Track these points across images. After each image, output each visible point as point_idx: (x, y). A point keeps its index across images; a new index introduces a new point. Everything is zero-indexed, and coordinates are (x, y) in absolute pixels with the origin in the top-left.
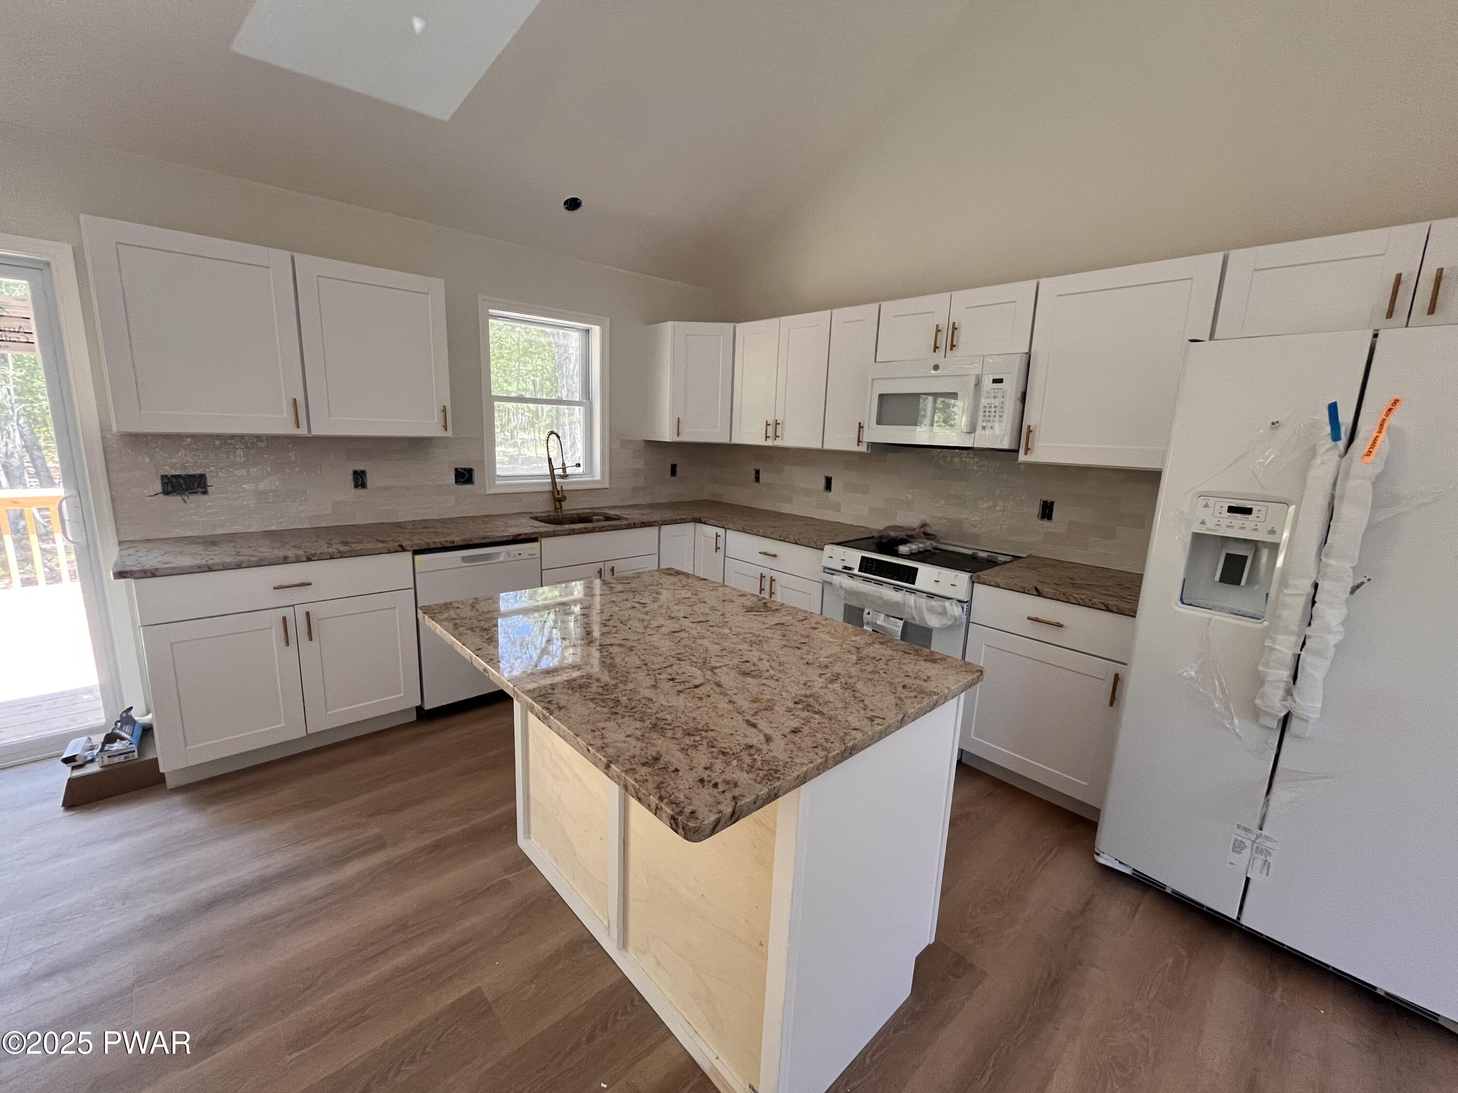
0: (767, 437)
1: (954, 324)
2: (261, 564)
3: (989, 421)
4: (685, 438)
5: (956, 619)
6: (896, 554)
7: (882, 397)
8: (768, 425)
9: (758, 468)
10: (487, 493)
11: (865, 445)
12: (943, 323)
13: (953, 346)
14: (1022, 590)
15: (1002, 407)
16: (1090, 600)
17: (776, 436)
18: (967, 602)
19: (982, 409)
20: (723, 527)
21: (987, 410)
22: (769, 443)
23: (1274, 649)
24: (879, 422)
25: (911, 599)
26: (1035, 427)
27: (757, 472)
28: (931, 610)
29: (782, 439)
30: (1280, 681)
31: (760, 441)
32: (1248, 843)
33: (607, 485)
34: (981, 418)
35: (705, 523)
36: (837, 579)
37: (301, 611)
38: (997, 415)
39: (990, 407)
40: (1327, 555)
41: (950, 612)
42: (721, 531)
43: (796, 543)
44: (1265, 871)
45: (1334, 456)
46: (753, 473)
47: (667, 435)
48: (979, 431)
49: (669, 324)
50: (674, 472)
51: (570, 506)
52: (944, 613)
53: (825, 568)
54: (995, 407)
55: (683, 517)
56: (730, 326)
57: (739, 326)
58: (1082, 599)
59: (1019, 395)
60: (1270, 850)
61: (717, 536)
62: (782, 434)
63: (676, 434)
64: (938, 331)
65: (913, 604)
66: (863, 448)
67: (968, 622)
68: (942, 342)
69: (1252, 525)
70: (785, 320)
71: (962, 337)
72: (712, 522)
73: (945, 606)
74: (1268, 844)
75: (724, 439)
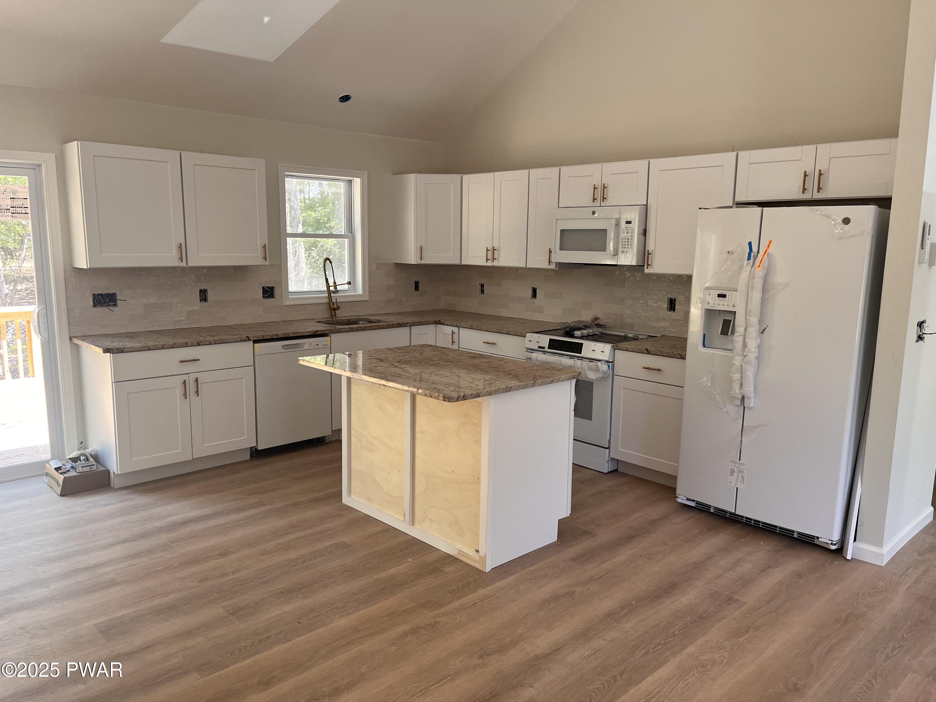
0: (487, 260)
1: (604, 184)
2: (174, 347)
3: (625, 248)
4: (427, 261)
5: (604, 372)
6: (573, 336)
7: (562, 231)
8: (487, 250)
9: (482, 283)
10: (284, 305)
11: (554, 264)
12: (598, 183)
13: (604, 198)
14: (639, 351)
15: (632, 239)
16: (673, 353)
17: (494, 259)
18: (612, 362)
19: (621, 240)
20: (457, 326)
21: (624, 240)
22: (489, 264)
23: (735, 364)
24: (561, 249)
25: (579, 362)
26: (652, 251)
27: (482, 286)
28: (590, 369)
29: (498, 261)
30: (738, 380)
31: (482, 263)
32: (735, 469)
33: (367, 298)
34: (620, 246)
35: (443, 324)
36: (534, 355)
37: (193, 377)
38: (629, 243)
39: (625, 239)
40: (749, 316)
41: (601, 369)
42: (455, 329)
43: (508, 334)
44: (743, 482)
45: (749, 268)
46: (480, 287)
47: (412, 259)
48: (620, 255)
49: (412, 176)
50: (417, 288)
51: (341, 314)
52: (597, 370)
53: (528, 349)
54: (628, 239)
55: (427, 320)
56: (458, 176)
57: (465, 177)
58: (669, 353)
59: (642, 231)
60: (744, 470)
61: (453, 333)
62: (498, 257)
63: (419, 256)
64: (595, 188)
65: (580, 366)
66: (553, 267)
67: (613, 375)
68: (598, 196)
69: (726, 303)
70: (498, 175)
71: (610, 193)
72: (449, 322)
73: (598, 365)
74: (743, 467)
75: (455, 261)
